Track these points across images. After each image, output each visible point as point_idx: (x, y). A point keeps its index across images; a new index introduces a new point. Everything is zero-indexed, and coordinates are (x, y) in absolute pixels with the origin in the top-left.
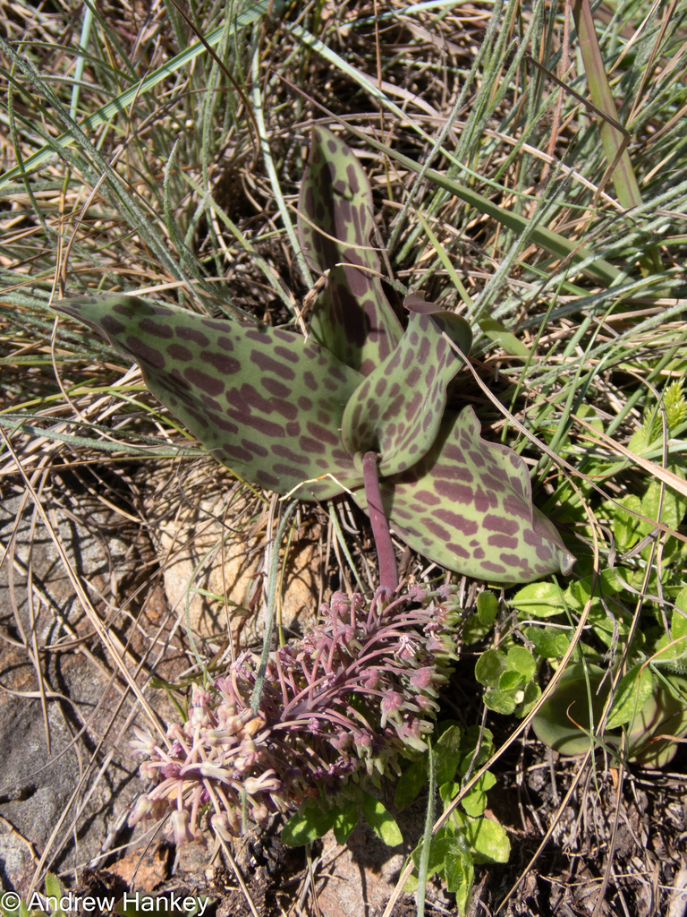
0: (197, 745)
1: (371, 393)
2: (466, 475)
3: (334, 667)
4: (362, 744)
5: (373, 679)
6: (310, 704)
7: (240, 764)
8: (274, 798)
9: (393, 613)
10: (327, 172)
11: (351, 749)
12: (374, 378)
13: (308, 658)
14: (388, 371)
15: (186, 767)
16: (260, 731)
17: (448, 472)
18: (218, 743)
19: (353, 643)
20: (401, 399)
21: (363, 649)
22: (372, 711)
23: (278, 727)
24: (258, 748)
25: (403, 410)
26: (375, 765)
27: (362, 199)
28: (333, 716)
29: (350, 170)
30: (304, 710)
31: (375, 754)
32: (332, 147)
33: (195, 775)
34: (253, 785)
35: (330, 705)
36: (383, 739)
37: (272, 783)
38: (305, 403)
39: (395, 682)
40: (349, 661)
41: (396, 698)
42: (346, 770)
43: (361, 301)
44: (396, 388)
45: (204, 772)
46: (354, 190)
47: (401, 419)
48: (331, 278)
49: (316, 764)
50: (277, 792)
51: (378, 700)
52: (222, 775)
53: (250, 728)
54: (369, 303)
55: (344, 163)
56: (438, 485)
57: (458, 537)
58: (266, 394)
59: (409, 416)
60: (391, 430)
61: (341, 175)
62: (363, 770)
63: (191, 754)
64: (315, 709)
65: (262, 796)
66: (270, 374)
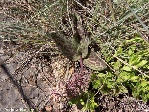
0: (57, 90)
1: (81, 47)
2: (93, 57)
3: (75, 81)
4: (78, 91)
5: (80, 83)
6: (72, 86)
7: (63, 92)
8: (67, 97)
9: (83, 75)
10: (76, 18)
11: (77, 92)
12: (81, 45)
13: (72, 80)
14: (83, 44)
15: (55, 93)
16: (65, 89)
17: (91, 57)
18: (60, 90)
19: (78, 79)
20: (85, 48)
21: (79, 79)
22: (80, 88)
23: (68, 88)
24: (65, 90)
25: (85, 49)
26: (80, 94)
27: (81, 22)
28: (75, 88)
29: (79, 18)
30: (71, 87)
31: (80, 93)
32: (77, 15)
33: (57, 94)
34: (64, 95)
35: (74, 86)
36: (81, 91)
37: (67, 95)
38: (73, 48)
39: (83, 84)
40: (77, 81)
41: (83, 86)
42: (76, 95)
43: (80, 35)
44: (84, 46)
45: (58, 93)
46: (80, 20)
47: (85, 51)
48: (76, 32)
49: (72, 94)
50: (67, 96)
51: (81, 86)
52: (60, 94)
53: (64, 88)
54: (81, 35)
55: (78, 17)
56: (90, 59)
57: (92, 65)
58: (68, 47)
59: (86, 50)
60: (84, 52)
61: (78, 18)
62: (79, 95)
63: (56, 91)
64: (72, 87)
65: (65, 97)
66: (69, 44)
